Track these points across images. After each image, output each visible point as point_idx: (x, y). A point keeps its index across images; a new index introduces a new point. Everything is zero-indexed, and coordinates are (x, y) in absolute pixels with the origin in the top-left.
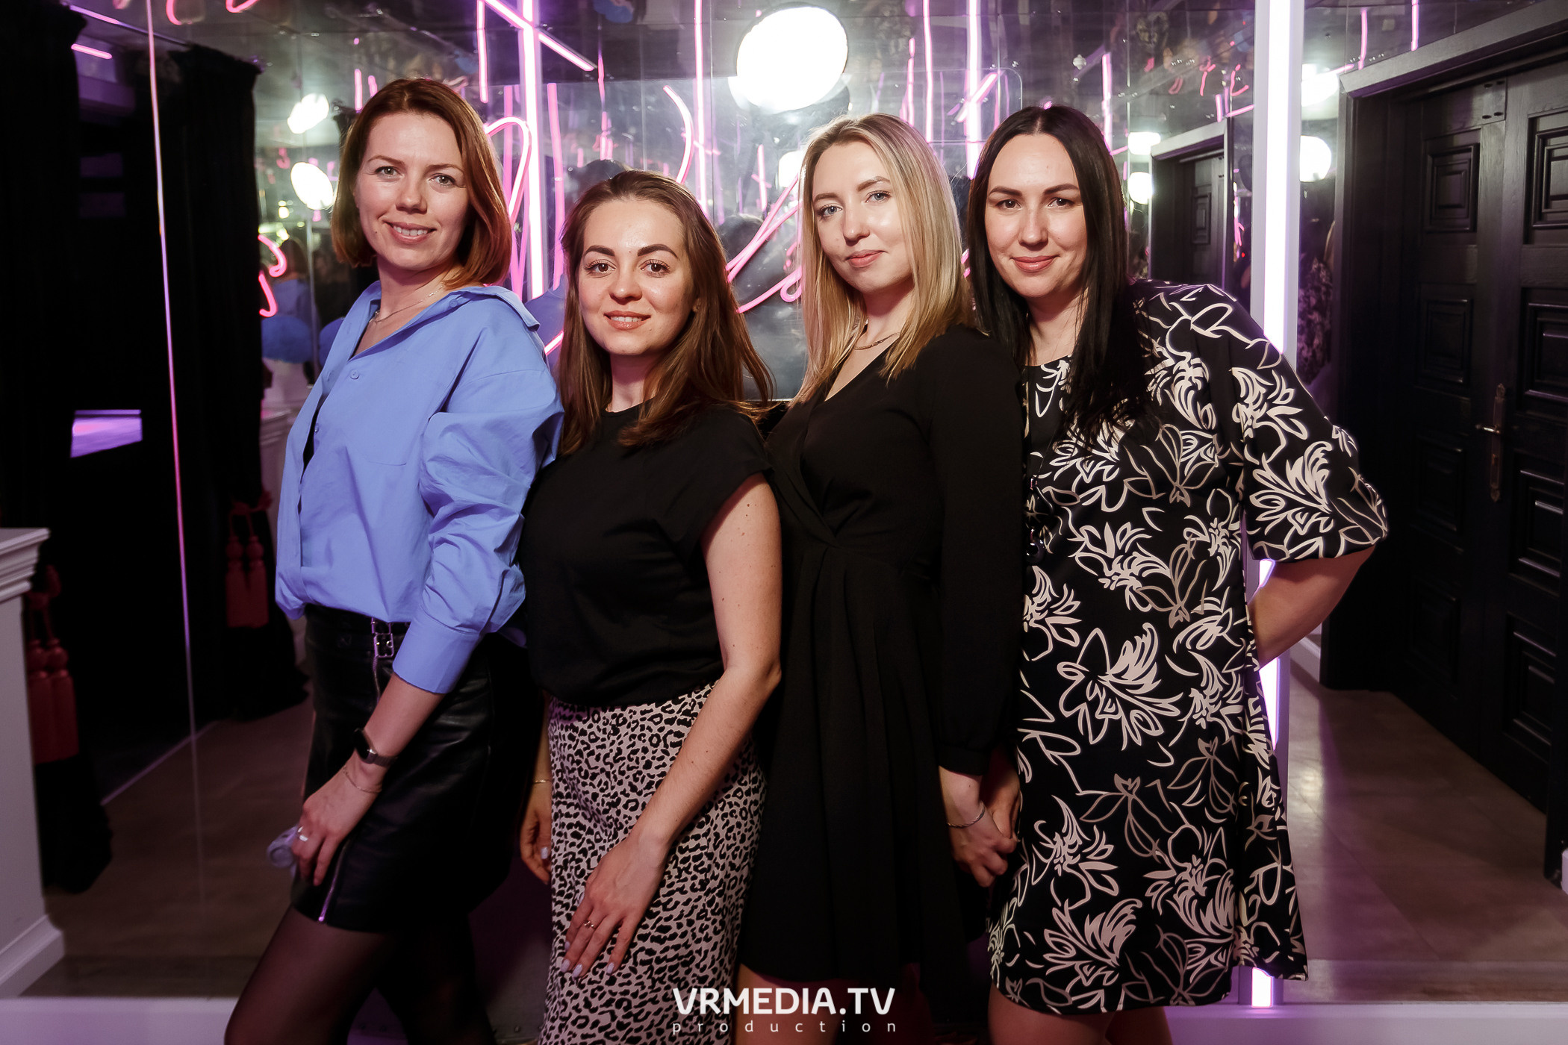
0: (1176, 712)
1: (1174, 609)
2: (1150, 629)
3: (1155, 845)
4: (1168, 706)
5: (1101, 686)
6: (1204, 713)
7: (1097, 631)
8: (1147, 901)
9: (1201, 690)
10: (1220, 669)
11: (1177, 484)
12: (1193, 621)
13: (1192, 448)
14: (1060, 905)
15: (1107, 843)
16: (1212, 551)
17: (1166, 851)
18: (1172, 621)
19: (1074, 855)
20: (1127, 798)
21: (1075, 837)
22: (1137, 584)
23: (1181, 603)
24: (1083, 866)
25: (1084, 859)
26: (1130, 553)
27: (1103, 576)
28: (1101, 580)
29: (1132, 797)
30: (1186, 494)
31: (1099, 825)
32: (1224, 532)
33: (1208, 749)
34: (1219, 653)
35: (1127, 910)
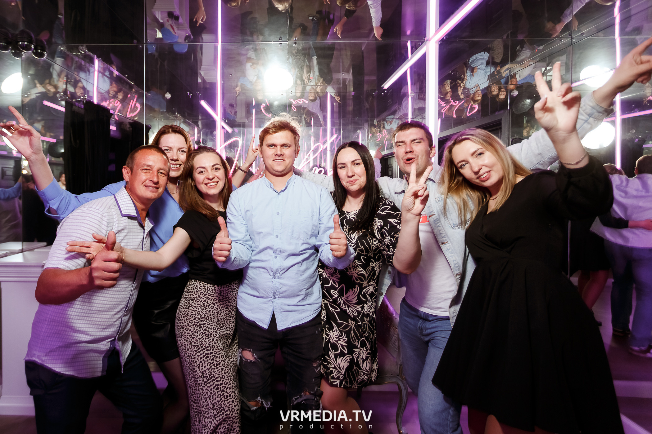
0: (360, 310)
1: (365, 283)
2: (357, 287)
3: (357, 341)
4: (359, 308)
5: (342, 299)
6: (367, 310)
7: (343, 285)
8: (353, 357)
9: (367, 304)
10: (371, 300)
11: (371, 251)
12: (368, 287)
13: (376, 243)
14: (331, 351)
15: (346, 337)
16: (375, 269)
17: (359, 344)
18: (363, 286)
19: (337, 338)
20: (351, 326)
21: (337, 333)
22: (356, 275)
23: (366, 282)
24: (339, 342)
25: (339, 340)
26: (356, 267)
27: (348, 271)
28: (347, 272)
29: (353, 326)
30: (372, 254)
31: (344, 331)
32: (378, 265)
33: (367, 320)
34: (372, 295)
35: (348, 358)
